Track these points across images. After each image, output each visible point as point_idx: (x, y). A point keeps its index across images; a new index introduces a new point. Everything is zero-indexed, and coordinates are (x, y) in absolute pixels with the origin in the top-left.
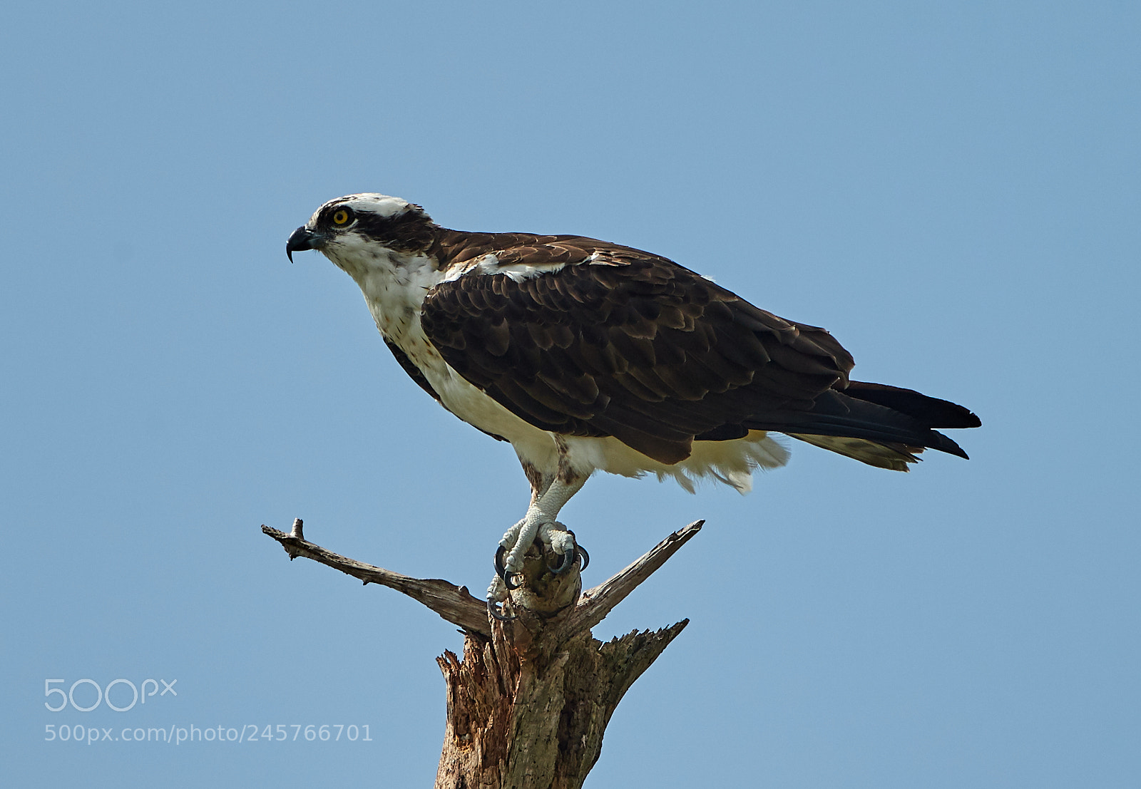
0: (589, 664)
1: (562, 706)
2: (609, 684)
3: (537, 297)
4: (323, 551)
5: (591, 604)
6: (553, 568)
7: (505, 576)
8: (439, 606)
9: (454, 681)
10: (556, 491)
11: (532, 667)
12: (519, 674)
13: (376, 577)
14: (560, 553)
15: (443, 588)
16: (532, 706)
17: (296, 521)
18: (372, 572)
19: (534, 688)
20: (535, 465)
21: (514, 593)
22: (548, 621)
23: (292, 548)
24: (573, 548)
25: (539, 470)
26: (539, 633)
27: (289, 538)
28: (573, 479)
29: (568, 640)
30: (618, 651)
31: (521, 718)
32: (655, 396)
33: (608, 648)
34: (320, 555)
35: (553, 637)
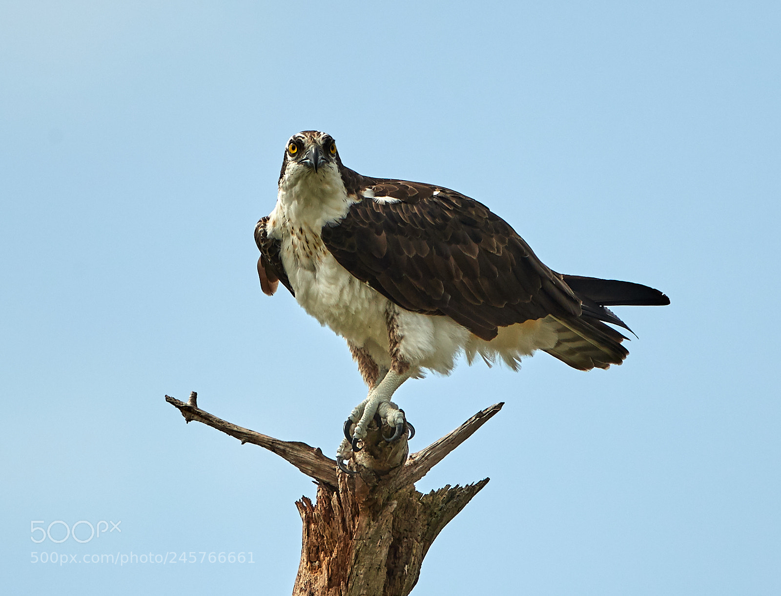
0: (412, 510)
1: (390, 543)
3: (404, 217)
4: (211, 417)
5: (416, 464)
6: (387, 438)
7: (351, 442)
8: (299, 463)
9: (308, 520)
10: (389, 381)
11: (369, 512)
12: (358, 516)
13: (251, 438)
15: (303, 449)
16: (368, 542)
17: (192, 393)
18: (249, 434)
19: (369, 528)
22: (382, 477)
23: (188, 414)
24: (403, 422)
26: (375, 487)
27: (186, 406)
29: (397, 492)
30: (434, 502)
31: (358, 552)
32: (477, 300)
33: (426, 498)
34: (209, 420)
35: (385, 490)
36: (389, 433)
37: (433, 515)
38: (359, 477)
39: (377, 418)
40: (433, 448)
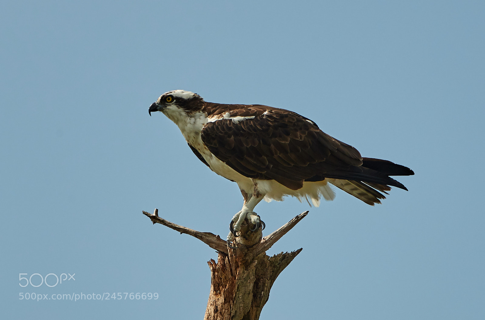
0: (265, 264)
1: (254, 281)
2: (272, 272)
3: (245, 128)
4: (165, 221)
5: (266, 242)
6: (252, 229)
7: (233, 232)
8: (209, 243)
9: (214, 270)
10: (253, 200)
11: (243, 266)
12: (238, 268)
13: (185, 231)
14: (254, 224)
15: (210, 236)
16: (243, 281)
17: (155, 209)
18: (184, 229)
19: (244, 274)
20: (245, 190)
21: (237, 239)
22: (249, 249)
23: (154, 220)
24: (259, 222)
25: (247, 192)
26: (246, 254)
27: (153, 216)
28: (259, 196)
29: (257, 256)
30: (276, 260)
31: (239, 285)
32: (289, 164)
33: (272, 259)
35: (251, 255)
37: (275, 266)
38: (239, 249)
40: (274, 234)
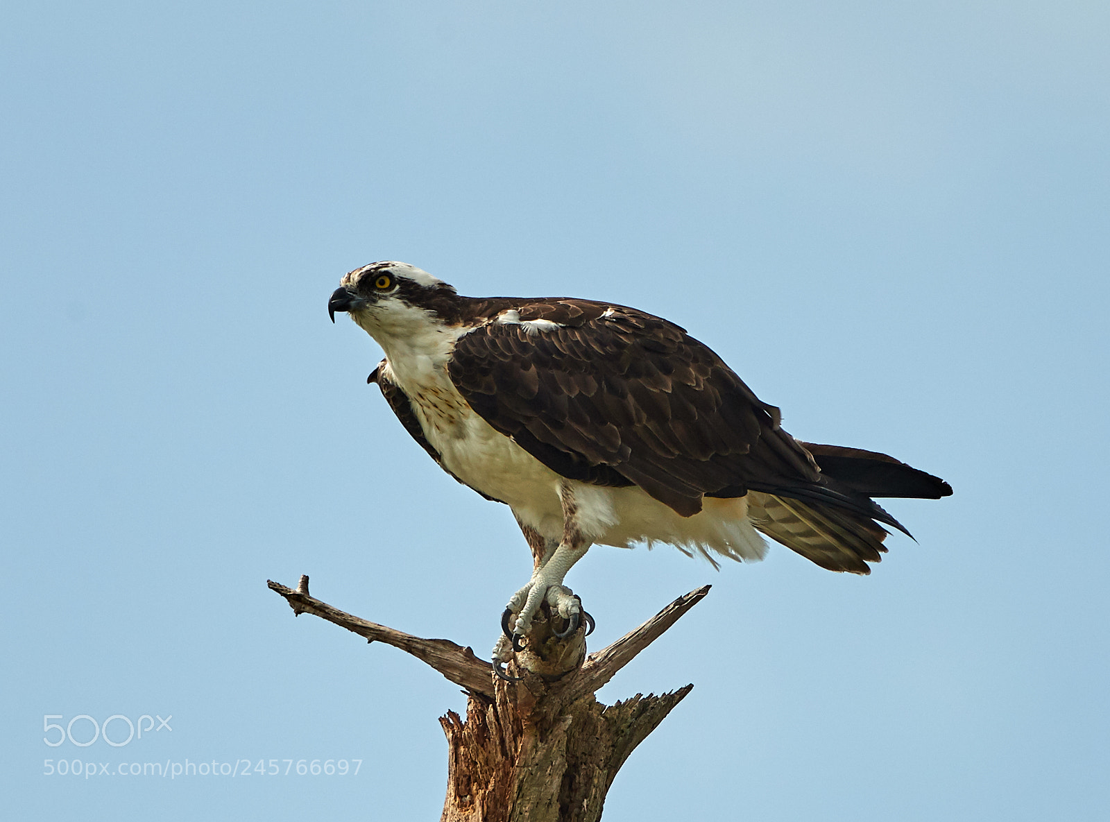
0: (592, 727)
1: (564, 770)
2: (611, 749)
4: (328, 608)
5: (596, 667)
6: (559, 632)
7: (511, 638)
8: (443, 667)
9: (457, 742)
11: (535, 730)
12: (521, 736)
13: (380, 635)
14: (564, 616)
15: (447, 648)
16: (534, 769)
17: (302, 576)
18: (377, 630)
19: (536, 751)
21: (519, 655)
22: (552, 685)
23: (298, 604)
24: (578, 612)
25: (542, 535)
26: (543, 697)
27: (294, 594)
28: (579, 542)
29: (572, 703)
30: (622, 716)
31: (522, 781)
32: (668, 452)
33: (611, 712)
34: (325, 612)
35: (556, 700)
36: (561, 625)
37: (619, 732)
38: (523, 685)
39: (544, 606)
40: (618, 646)
